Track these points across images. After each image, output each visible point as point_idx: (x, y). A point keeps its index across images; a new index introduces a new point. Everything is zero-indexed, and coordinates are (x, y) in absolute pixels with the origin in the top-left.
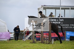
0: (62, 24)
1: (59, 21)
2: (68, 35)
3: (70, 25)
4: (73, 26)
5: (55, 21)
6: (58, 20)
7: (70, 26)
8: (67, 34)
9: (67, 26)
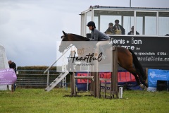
0: (138, 51)
1: (130, 44)
2: (152, 77)
3: (156, 54)
4: (164, 57)
5: (122, 44)
6: (128, 42)
7: (156, 56)
8: (151, 74)
9: (150, 56)
